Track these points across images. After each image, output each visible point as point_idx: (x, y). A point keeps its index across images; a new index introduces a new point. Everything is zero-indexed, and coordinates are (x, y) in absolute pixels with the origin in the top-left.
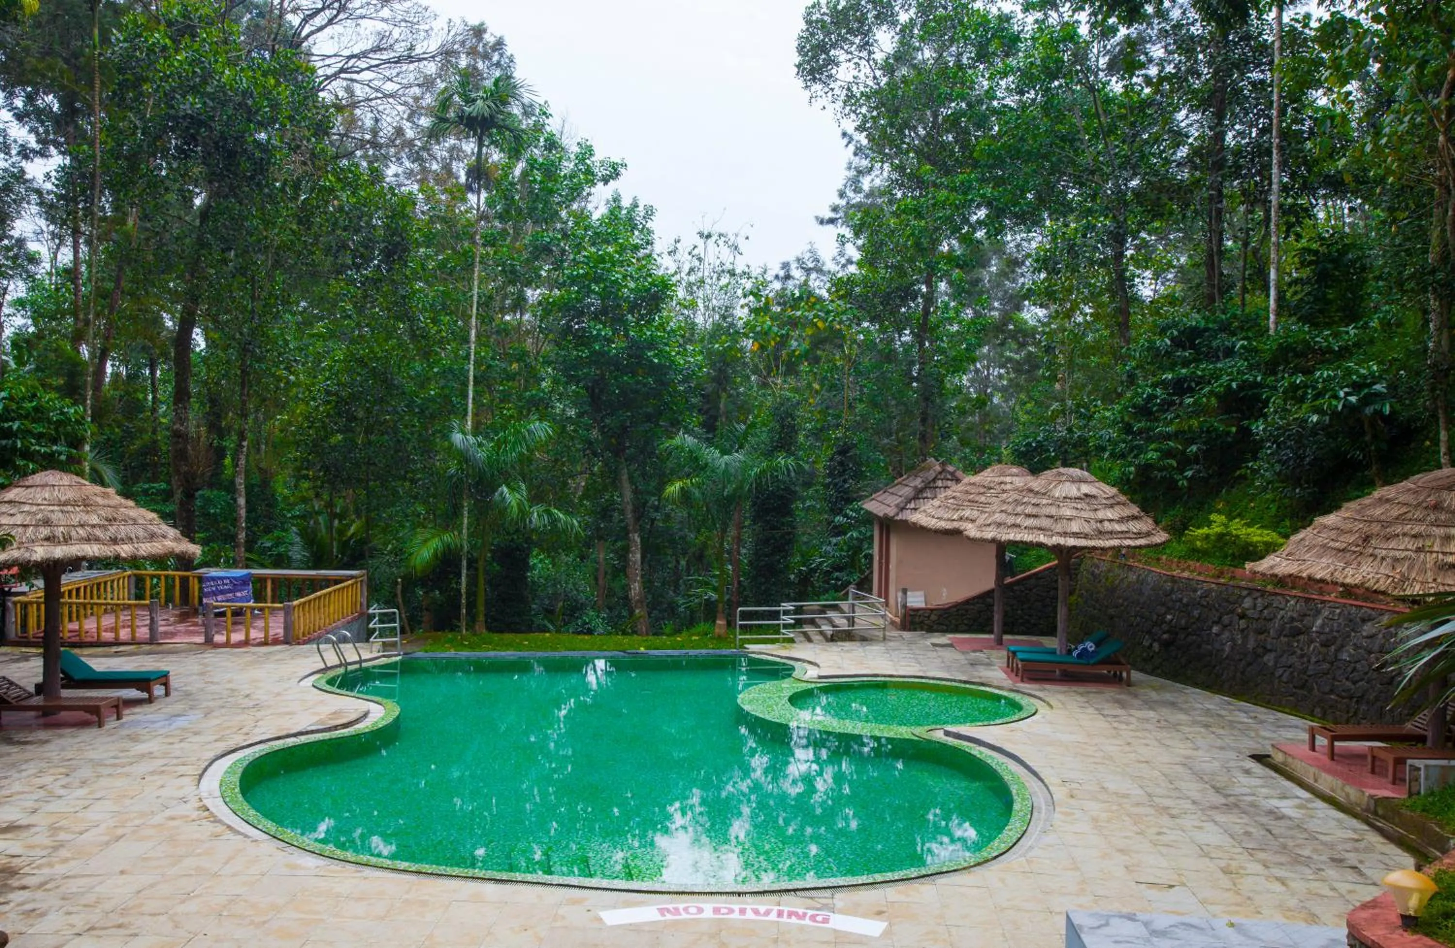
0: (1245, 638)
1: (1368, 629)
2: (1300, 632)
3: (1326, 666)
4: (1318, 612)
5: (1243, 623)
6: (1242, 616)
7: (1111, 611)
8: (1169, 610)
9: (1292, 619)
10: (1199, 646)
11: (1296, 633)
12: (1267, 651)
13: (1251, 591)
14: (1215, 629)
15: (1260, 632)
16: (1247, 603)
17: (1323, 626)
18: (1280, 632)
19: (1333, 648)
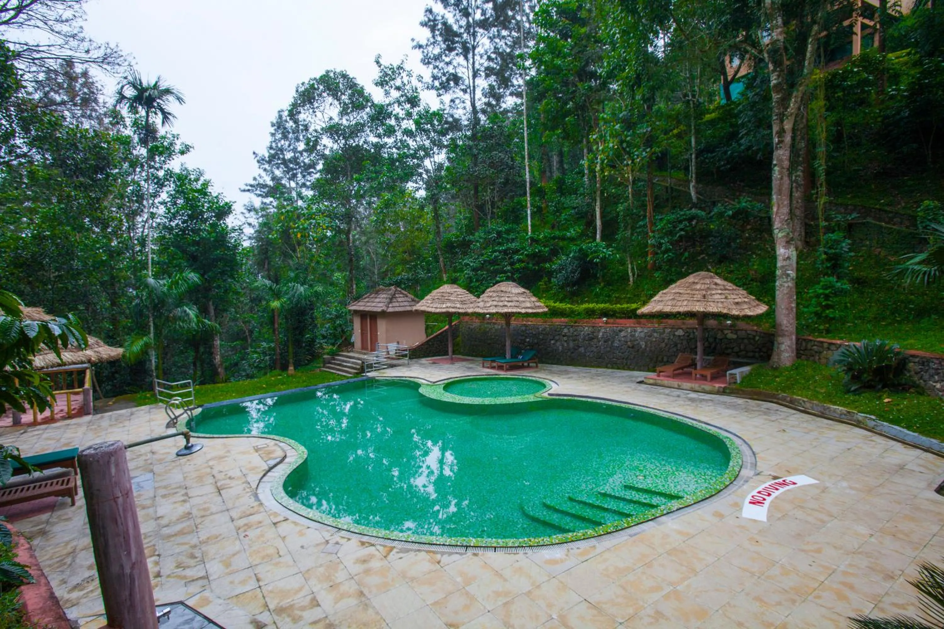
0: (568, 344)
1: (623, 334)
2: (593, 339)
3: (608, 349)
4: (599, 331)
5: (565, 338)
6: (564, 336)
7: (489, 342)
8: (526, 337)
9: (589, 334)
10: (546, 349)
11: (591, 339)
12: (579, 347)
13: (566, 326)
14: (552, 342)
15: (574, 341)
16: (566, 330)
17: (603, 335)
18: (584, 339)
19: (610, 342)
